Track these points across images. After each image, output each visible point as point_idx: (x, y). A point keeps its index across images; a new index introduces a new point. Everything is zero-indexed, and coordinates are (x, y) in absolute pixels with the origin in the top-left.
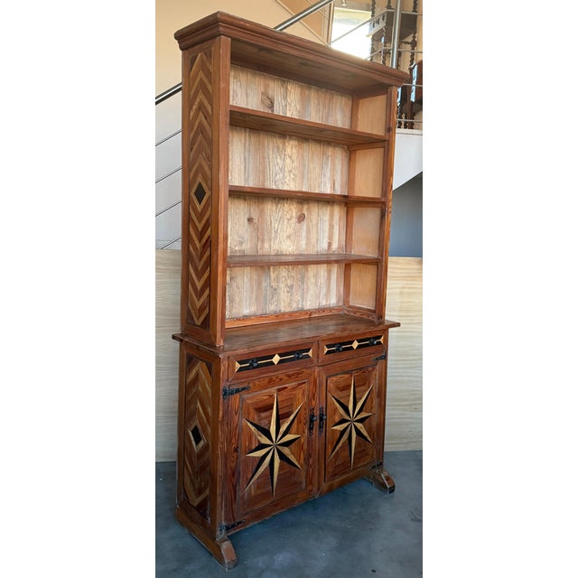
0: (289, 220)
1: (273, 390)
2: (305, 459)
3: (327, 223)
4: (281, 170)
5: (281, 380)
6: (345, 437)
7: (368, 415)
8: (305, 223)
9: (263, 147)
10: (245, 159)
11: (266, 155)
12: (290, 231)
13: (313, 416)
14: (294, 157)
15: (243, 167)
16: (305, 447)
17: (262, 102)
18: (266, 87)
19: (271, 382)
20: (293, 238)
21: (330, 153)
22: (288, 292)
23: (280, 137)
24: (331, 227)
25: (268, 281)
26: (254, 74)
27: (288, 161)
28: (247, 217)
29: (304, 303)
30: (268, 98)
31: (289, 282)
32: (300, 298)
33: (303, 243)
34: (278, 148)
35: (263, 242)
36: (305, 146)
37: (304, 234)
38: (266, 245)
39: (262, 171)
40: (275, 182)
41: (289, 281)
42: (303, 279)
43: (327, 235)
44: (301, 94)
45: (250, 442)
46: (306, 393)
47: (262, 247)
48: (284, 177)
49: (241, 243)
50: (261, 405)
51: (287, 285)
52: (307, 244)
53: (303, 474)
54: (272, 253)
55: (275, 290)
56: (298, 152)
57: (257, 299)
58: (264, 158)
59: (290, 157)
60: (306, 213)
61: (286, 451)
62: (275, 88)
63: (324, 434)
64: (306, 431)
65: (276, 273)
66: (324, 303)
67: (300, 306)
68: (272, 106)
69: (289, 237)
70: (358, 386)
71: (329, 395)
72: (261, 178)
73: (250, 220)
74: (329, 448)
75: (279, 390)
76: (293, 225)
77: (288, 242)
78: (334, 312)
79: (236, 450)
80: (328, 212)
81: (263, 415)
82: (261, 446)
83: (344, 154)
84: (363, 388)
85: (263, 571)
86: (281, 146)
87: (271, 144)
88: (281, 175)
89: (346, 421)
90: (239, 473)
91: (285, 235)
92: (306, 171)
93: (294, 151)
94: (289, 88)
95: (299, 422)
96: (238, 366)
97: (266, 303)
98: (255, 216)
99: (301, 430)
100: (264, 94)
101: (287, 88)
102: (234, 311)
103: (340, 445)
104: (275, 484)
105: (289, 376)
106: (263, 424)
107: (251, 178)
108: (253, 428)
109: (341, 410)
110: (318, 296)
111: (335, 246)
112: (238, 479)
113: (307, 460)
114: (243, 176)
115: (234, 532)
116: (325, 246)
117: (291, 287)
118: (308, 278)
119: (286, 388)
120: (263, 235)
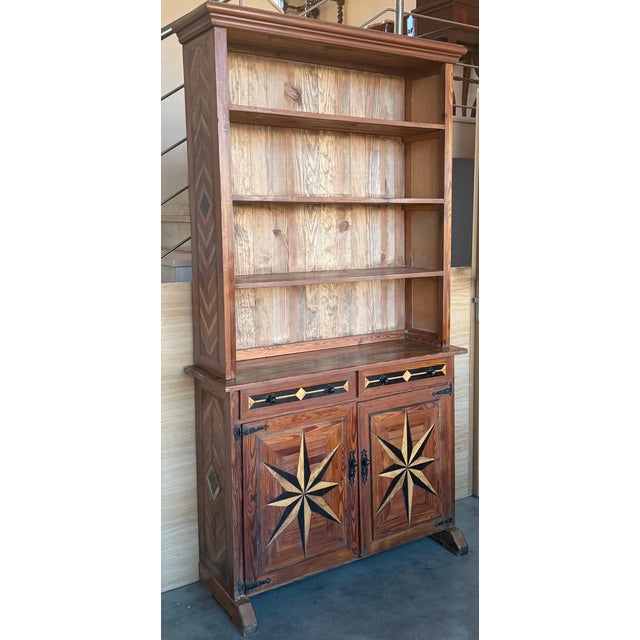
0: (327, 230)
1: (299, 430)
2: (345, 511)
3: (379, 231)
4: (314, 171)
5: (309, 418)
6: (399, 486)
7: (428, 460)
8: (349, 232)
9: (290, 145)
10: (267, 162)
11: (294, 156)
12: (329, 242)
13: (354, 460)
14: (331, 155)
15: (265, 172)
16: (345, 496)
17: (286, 94)
18: (291, 75)
19: (295, 420)
20: (333, 251)
21: (378, 148)
22: (331, 315)
23: (310, 134)
24: (385, 236)
25: (303, 302)
26: (274, 63)
27: (323, 159)
28: (273, 228)
29: (353, 327)
30: (294, 89)
31: (332, 303)
32: (346, 322)
33: (349, 256)
34: (309, 146)
35: (295, 257)
36: (345, 141)
37: (348, 245)
38: (300, 261)
39: (290, 174)
40: (308, 186)
41: (330, 301)
42: (349, 299)
43: (379, 245)
44: (336, 81)
45: (272, 490)
46: (343, 433)
47: (294, 264)
48: (318, 180)
49: (267, 260)
50: (283, 447)
51: (328, 307)
52: (353, 257)
53: (344, 528)
54: (308, 270)
55: (314, 312)
56: (336, 149)
57: (291, 324)
58: (291, 159)
59: (326, 156)
60: (349, 220)
61: (319, 501)
62: (301, 77)
63: (368, 482)
64: (345, 478)
65: (314, 293)
66: (379, 327)
67: (347, 331)
68: (298, 99)
69: (328, 250)
70: (414, 426)
71: (374, 436)
72: (290, 183)
73: (277, 232)
74: (377, 499)
75: (306, 430)
76: (333, 236)
77: (328, 256)
78: (392, 338)
79: (254, 498)
80: (379, 218)
81: (287, 458)
82: (286, 495)
83: (398, 147)
84: (421, 427)
86: (313, 144)
87: (299, 142)
88: (315, 178)
89: (400, 467)
90: (259, 526)
91: (324, 247)
92: (347, 171)
93: (331, 148)
94: (320, 75)
95: (335, 467)
96: (251, 402)
97: (302, 329)
98: (283, 227)
99: (337, 476)
100: (289, 85)
101: (317, 76)
102: (262, 338)
103: (392, 495)
104: (306, 539)
105: (319, 414)
106: (287, 469)
107: (276, 184)
108: (274, 474)
109: (392, 455)
110: (371, 319)
111: (391, 258)
112: (258, 532)
113: (347, 512)
114: (265, 182)
115: (257, 593)
116: (378, 258)
117: (335, 309)
118: (356, 299)
119: (316, 427)
120: (295, 249)
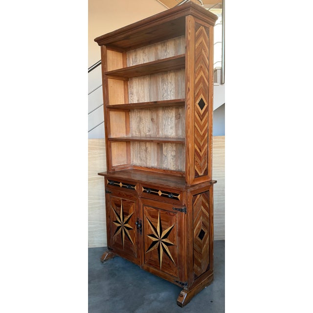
0: (171, 118)
1: (121, 199)
4: (165, 91)
5: (124, 196)
6: (156, 247)
7: (171, 243)
8: (181, 119)
12: (172, 125)
14: (173, 82)
15: (148, 94)
19: (120, 194)
20: (173, 129)
22: (173, 159)
23: (164, 74)
25: (162, 151)
27: (169, 85)
31: (173, 153)
33: (180, 131)
35: (159, 131)
37: (180, 126)
39: (157, 94)
40: (163, 98)
45: (114, 217)
47: (158, 134)
49: (149, 131)
50: (117, 203)
54: (163, 137)
55: (166, 156)
60: (181, 113)
65: (166, 148)
70: (163, 221)
71: (145, 217)
73: (152, 120)
74: (146, 246)
76: (173, 121)
77: (171, 131)
81: (118, 208)
84: (167, 223)
85: (153, 301)
86: (165, 78)
88: (166, 94)
91: (169, 127)
93: (173, 79)
95: (132, 221)
96: (108, 182)
98: (155, 117)
99: (133, 225)
102: (148, 163)
103: (153, 249)
105: (127, 196)
106: (118, 212)
107: (152, 99)
108: (114, 211)
114: (148, 99)
120: (159, 127)
